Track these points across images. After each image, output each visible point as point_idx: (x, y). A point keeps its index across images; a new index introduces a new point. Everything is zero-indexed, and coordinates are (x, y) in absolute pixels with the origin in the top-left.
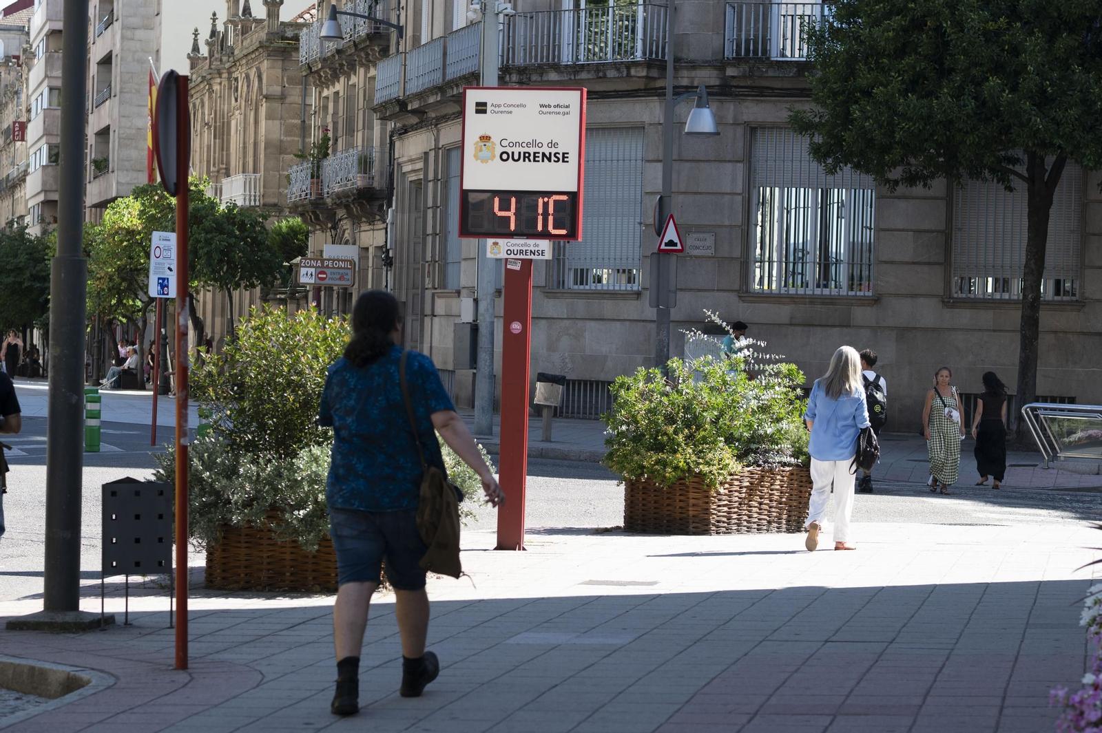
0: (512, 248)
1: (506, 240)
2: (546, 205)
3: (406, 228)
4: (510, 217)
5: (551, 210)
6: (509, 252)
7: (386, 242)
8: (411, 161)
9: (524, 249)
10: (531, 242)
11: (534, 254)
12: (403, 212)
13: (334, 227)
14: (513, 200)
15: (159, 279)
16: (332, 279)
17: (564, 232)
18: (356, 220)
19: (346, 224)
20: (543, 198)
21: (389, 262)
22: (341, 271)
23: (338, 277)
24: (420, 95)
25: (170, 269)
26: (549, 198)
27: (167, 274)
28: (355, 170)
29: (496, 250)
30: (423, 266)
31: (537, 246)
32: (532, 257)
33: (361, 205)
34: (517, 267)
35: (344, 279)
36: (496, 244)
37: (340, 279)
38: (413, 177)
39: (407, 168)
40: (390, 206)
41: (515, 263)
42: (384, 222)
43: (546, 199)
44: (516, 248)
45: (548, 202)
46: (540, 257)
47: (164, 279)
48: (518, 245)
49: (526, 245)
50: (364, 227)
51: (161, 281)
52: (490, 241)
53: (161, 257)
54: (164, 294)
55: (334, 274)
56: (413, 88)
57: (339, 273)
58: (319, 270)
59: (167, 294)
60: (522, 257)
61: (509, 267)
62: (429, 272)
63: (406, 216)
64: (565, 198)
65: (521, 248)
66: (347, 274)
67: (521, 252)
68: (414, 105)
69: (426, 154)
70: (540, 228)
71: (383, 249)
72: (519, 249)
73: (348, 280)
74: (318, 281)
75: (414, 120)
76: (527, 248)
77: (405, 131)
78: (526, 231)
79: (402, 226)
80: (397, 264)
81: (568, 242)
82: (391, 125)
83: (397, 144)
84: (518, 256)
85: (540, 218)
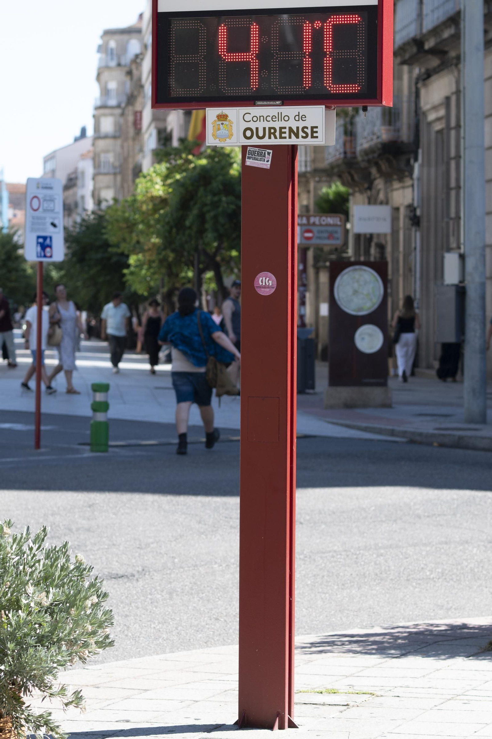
0: (253, 126)
1: (243, 110)
2: (318, 35)
3: (433, 183)
4: (247, 64)
5: (328, 45)
6: (248, 133)
7: (413, 199)
8: (435, 108)
9: (277, 125)
10: (291, 111)
11: (297, 136)
12: (429, 166)
13: (370, 188)
14: (254, 28)
15: (38, 237)
16: (319, 238)
17: (353, 88)
18: (388, 178)
19: (379, 183)
20: (312, 22)
21: (415, 221)
22: (330, 229)
23: (326, 235)
24: (435, 31)
25: (54, 225)
26: (324, 21)
27: (50, 231)
28: (378, 122)
29: (223, 131)
30: (448, 224)
31: (303, 118)
32: (293, 141)
33: (389, 161)
34: (265, 163)
35: (334, 238)
36: (222, 117)
37: (329, 238)
38: (438, 126)
39: (432, 117)
40: (416, 160)
41: (260, 154)
42: (412, 178)
43: (318, 24)
44: (261, 125)
45: (322, 28)
46: (310, 141)
47: (45, 238)
48: (265, 119)
49: (281, 117)
50: (396, 185)
51: (41, 240)
52: (212, 113)
53: (41, 209)
54: (45, 256)
55: (322, 232)
56: (429, 24)
57: (327, 231)
58: (305, 228)
59: (51, 257)
60: (273, 141)
61: (249, 162)
62: (453, 231)
63: (433, 170)
64: (355, 19)
65: (272, 124)
66: (336, 232)
67: (272, 132)
68: (429, 44)
69: (448, 99)
70: (307, 81)
71: (411, 208)
72: (267, 125)
73: (338, 239)
74: (305, 242)
75: (434, 62)
76: (283, 124)
77: (427, 76)
78: (281, 91)
79: (429, 180)
80: (424, 223)
81: (365, 109)
82: (416, 71)
83: (423, 92)
84: (266, 141)
85: (307, 62)
